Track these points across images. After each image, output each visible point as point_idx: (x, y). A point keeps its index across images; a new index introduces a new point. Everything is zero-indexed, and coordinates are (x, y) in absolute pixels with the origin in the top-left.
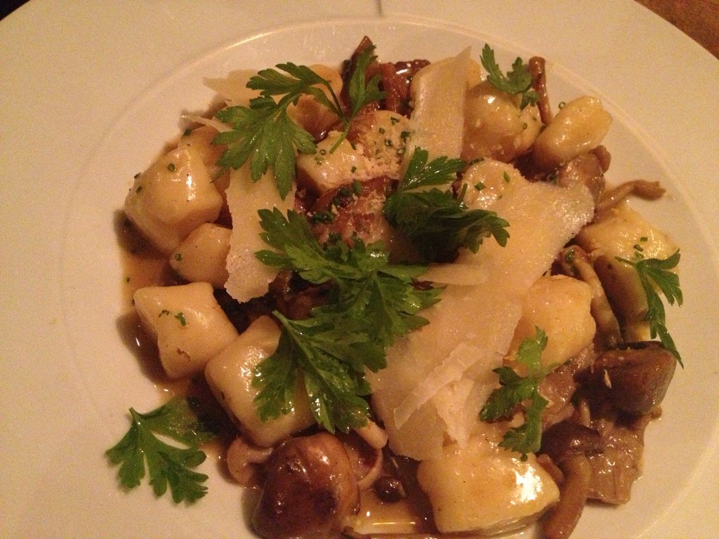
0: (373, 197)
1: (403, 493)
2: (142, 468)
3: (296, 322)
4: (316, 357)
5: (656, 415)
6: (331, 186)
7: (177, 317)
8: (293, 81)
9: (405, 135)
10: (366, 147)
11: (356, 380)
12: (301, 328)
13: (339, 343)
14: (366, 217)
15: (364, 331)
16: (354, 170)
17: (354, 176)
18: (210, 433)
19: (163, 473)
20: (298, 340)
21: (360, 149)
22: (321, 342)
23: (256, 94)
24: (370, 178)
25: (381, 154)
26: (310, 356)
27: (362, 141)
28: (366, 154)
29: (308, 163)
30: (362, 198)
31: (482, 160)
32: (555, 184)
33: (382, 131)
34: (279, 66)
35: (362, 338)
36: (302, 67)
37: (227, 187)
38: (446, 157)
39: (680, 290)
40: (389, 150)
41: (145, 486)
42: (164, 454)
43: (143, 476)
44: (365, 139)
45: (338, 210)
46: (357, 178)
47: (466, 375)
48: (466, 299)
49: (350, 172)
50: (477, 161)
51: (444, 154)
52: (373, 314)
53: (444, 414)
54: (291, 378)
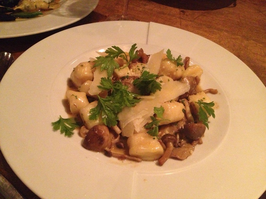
0: (131, 80)
1: (123, 147)
2: (60, 127)
3: (102, 98)
4: (106, 107)
5: (200, 143)
6: (121, 76)
7: (75, 97)
8: (116, 51)
9: (143, 68)
10: (133, 70)
11: (115, 116)
12: (102, 100)
13: (112, 105)
14: (128, 83)
15: (118, 103)
16: (128, 74)
17: (128, 75)
18: (78, 126)
19: (64, 130)
20: (102, 102)
21: (131, 70)
22: (107, 104)
23: (107, 54)
24: (132, 76)
25: (136, 71)
26: (104, 107)
27: (132, 68)
28: (133, 71)
29: (117, 71)
30: (128, 79)
31: (163, 75)
32: (180, 82)
33: (138, 66)
34: (112, 47)
35: (118, 105)
36: (117, 47)
37: (94, 72)
38: (153, 74)
39: (214, 114)
40: (139, 71)
41: (59, 131)
42: (66, 127)
43: (59, 129)
44: (133, 68)
45: (121, 81)
46: (129, 75)
47: (143, 117)
48: (148, 102)
49: (127, 74)
50: (162, 76)
51: (153, 73)
52: (121, 99)
53: (135, 125)
54: (99, 112)
